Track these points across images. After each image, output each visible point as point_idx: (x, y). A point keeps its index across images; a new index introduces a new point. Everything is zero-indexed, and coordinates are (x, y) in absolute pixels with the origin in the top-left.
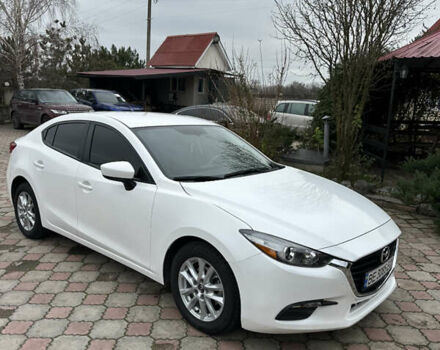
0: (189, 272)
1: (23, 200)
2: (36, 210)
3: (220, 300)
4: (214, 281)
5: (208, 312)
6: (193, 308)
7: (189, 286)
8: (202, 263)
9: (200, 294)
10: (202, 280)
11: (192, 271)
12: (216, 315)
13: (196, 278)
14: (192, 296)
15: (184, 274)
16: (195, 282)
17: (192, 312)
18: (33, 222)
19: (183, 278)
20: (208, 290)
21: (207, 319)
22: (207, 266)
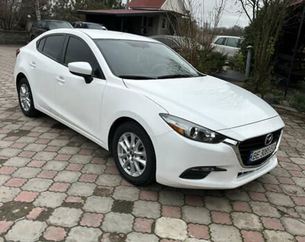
0: (124, 143)
1: (24, 90)
2: (31, 97)
3: (144, 162)
4: (140, 150)
5: (136, 170)
6: (126, 167)
7: (124, 152)
8: (133, 136)
9: (131, 158)
10: (132, 148)
11: (127, 142)
12: (140, 172)
13: (129, 147)
14: (126, 159)
15: (122, 143)
16: (128, 150)
17: (126, 170)
18: (29, 105)
19: (121, 147)
20: (136, 155)
21: (135, 175)
22: (136, 138)
